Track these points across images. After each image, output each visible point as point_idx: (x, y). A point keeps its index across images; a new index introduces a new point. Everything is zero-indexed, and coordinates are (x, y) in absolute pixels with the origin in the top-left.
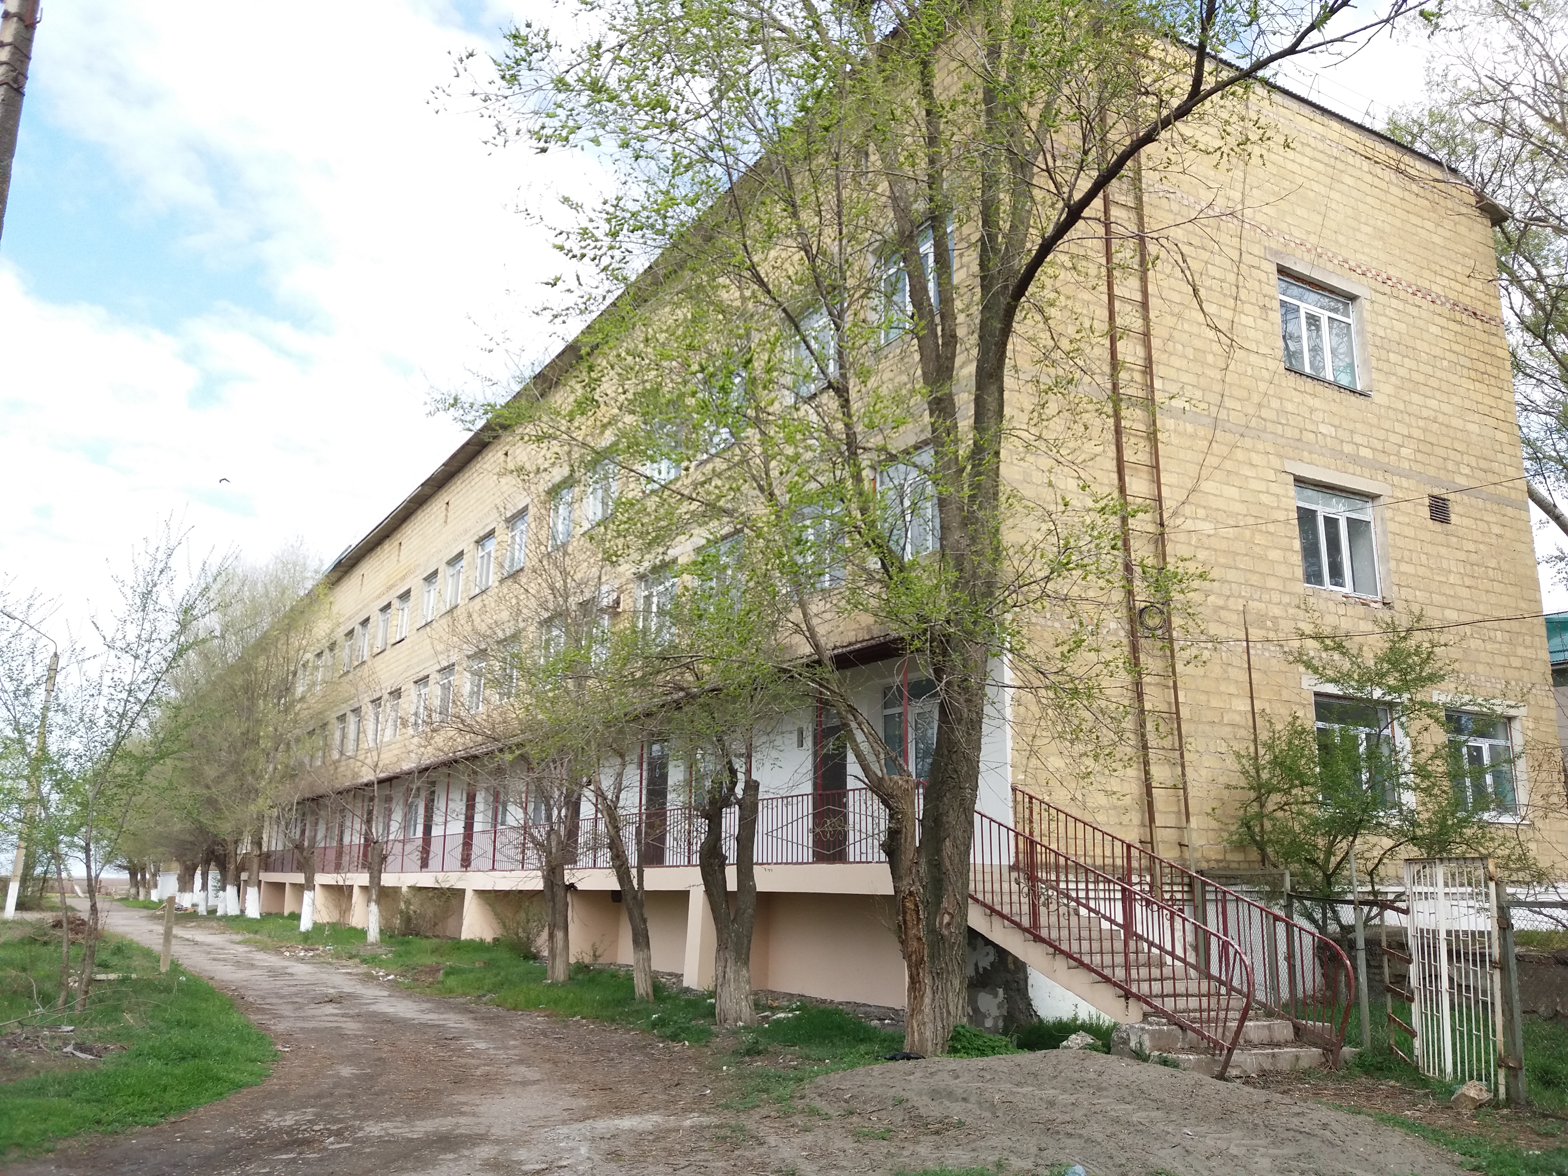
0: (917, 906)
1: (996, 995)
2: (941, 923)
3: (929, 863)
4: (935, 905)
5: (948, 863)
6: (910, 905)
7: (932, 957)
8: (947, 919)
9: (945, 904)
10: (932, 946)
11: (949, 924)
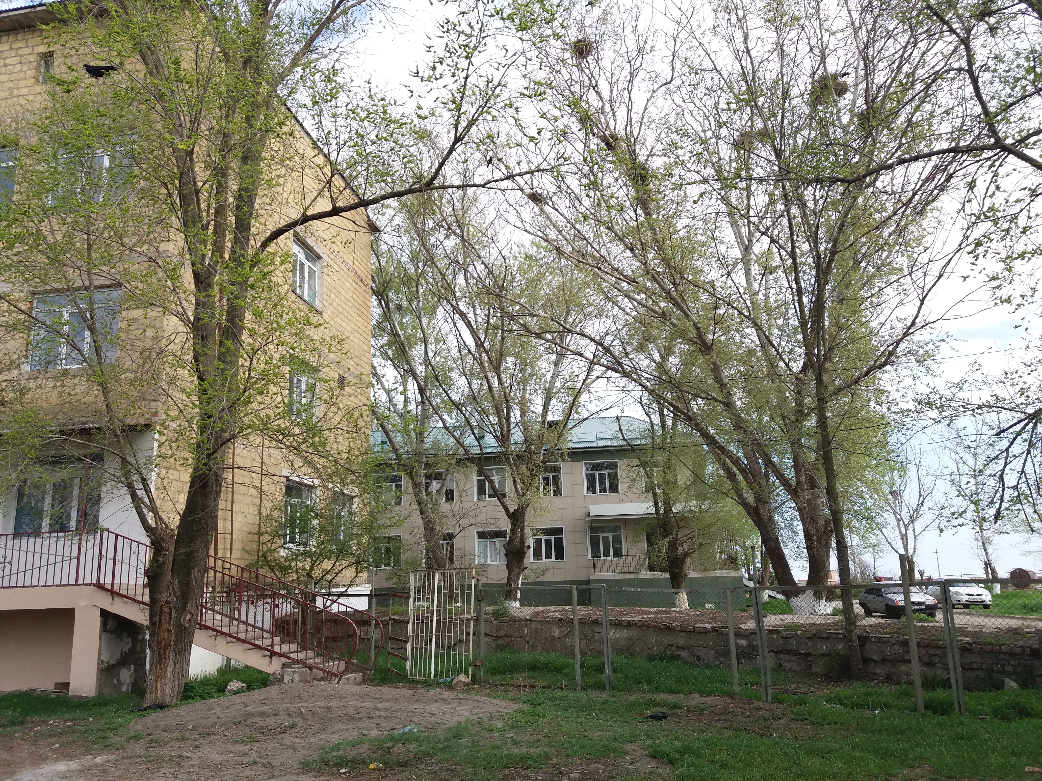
0: (171, 610)
1: (130, 670)
2: (184, 620)
3: (180, 582)
4: (183, 608)
5: (194, 582)
6: (166, 610)
7: (176, 642)
8: (188, 617)
9: (189, 608)
10: (177, 635)
11: (190, 620)
